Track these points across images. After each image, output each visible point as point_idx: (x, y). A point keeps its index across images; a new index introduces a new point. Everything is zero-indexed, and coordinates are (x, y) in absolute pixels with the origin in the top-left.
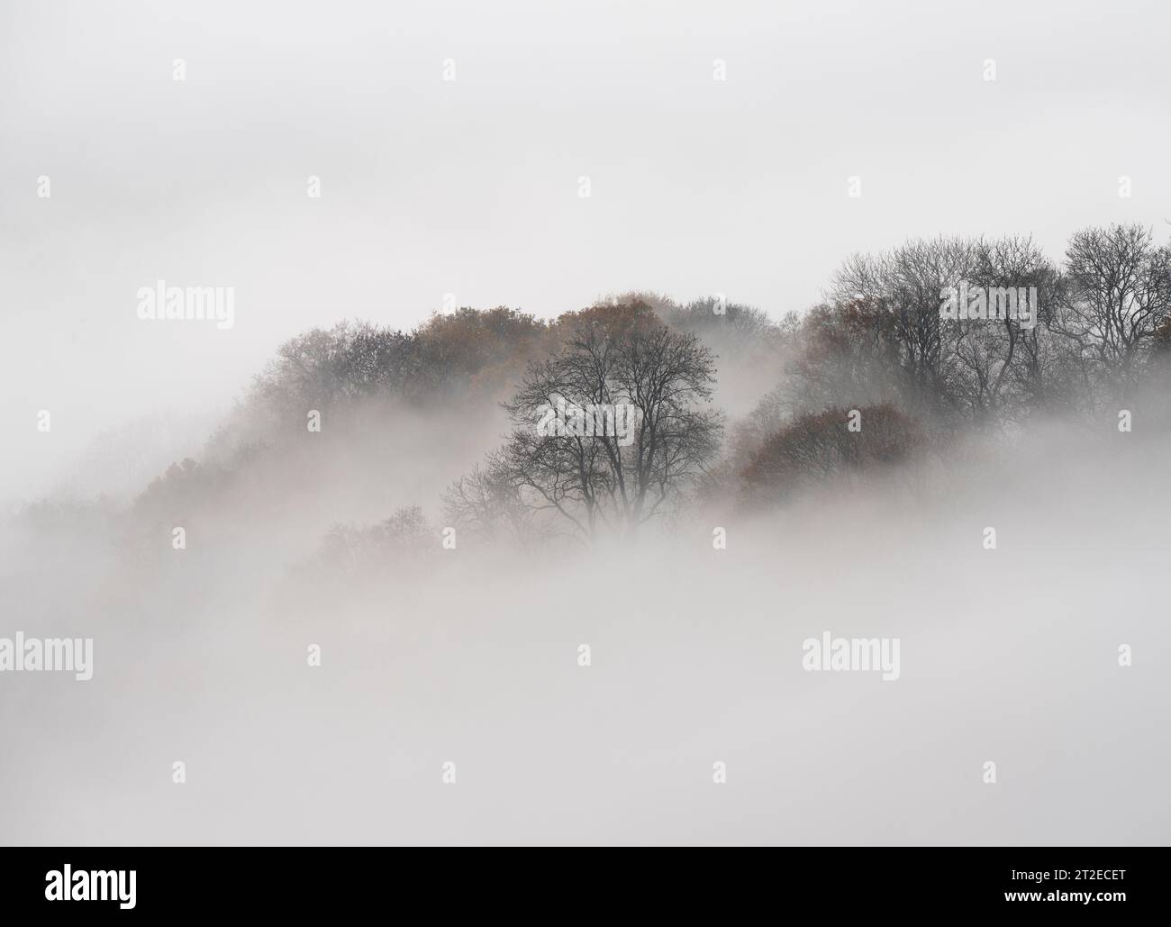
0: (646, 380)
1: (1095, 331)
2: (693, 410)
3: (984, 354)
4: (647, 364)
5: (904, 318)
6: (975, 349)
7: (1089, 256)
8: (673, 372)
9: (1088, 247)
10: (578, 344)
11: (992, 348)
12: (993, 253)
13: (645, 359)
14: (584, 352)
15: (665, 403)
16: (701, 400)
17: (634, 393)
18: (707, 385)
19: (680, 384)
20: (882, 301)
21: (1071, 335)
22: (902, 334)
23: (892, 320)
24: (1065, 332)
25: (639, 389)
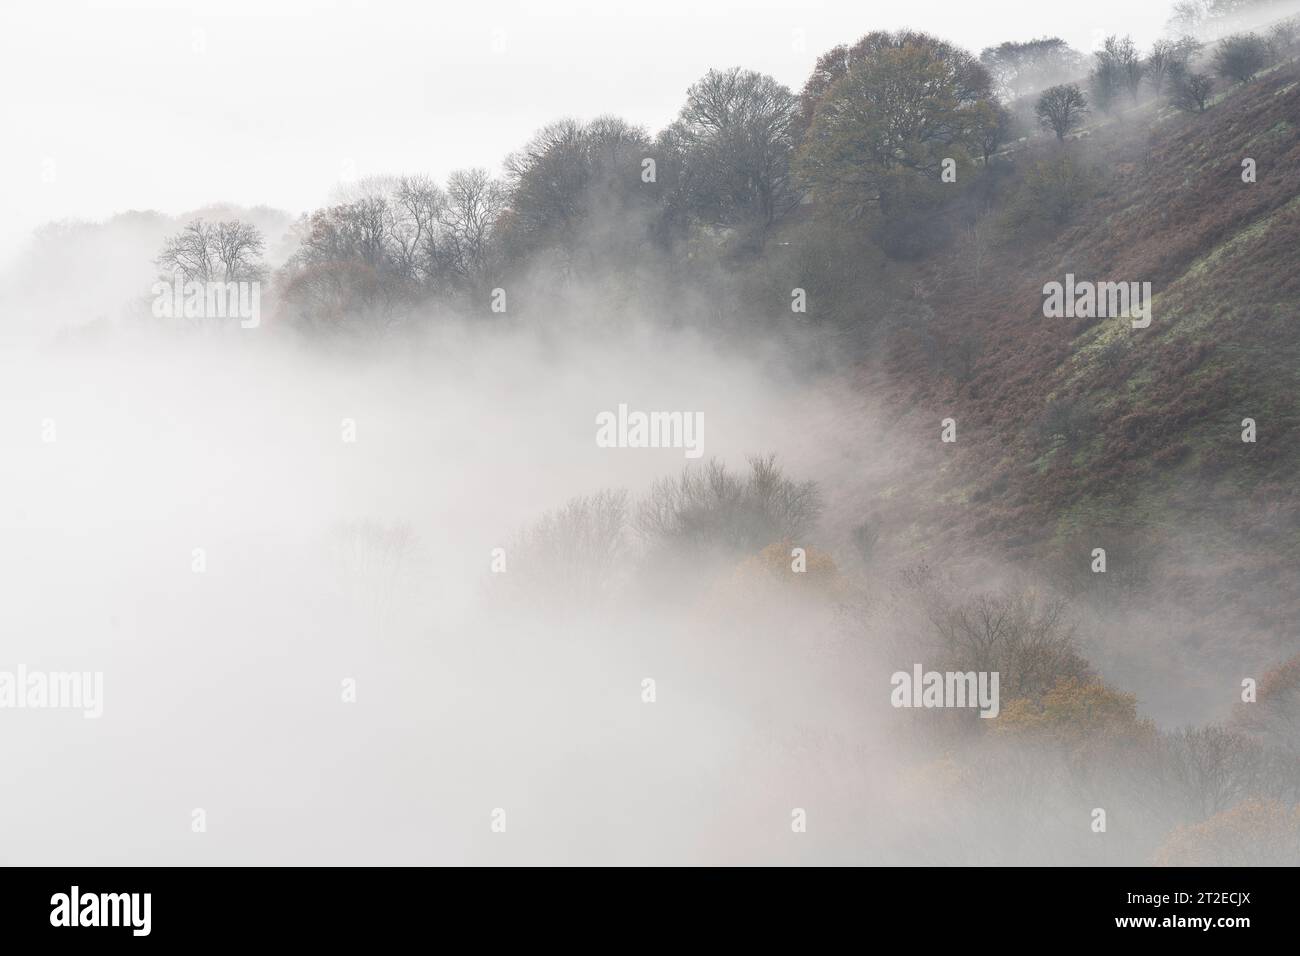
0: (228, 248)
1: (462, 222)
2: (253, 263)
3: (405, 234)
4: (228, 239)
5: (364, 216)
6: (401, 232)
7: (459, 184)
8: (242, 244)
9: (458, 179)
10: (192, 229)
11: (409, 231)
12: (409, 182)
13: (227, 236)
14: (195, 233)
15: (238, 260)
16: (257, 258)
17: (222, 255)
18: (260, 250)
19: (246, 249)
20: (352, 207)
21: (449, 224)
22: (363, 223)
23: (357, 217)
24: (447, 223)
25: (224, 252)
